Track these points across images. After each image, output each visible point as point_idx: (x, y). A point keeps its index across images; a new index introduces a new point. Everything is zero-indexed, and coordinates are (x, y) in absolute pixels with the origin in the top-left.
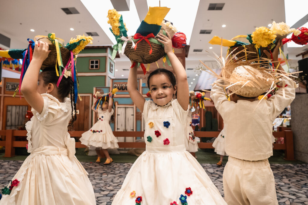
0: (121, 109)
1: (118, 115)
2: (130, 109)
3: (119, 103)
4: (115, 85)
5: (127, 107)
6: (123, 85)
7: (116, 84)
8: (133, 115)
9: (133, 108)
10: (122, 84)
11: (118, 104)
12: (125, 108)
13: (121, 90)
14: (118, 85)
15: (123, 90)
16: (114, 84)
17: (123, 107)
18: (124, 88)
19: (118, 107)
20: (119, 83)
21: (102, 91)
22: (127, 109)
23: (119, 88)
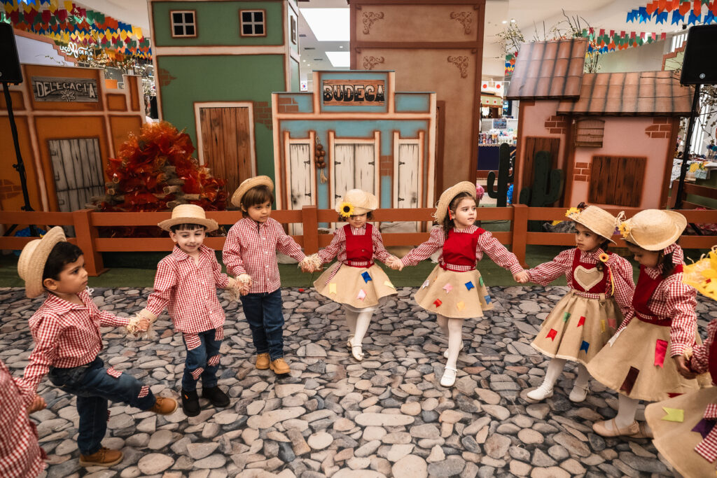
0: (344, 147)
1: (336, 163)
2: (366, 148)
3: (338, 135)
4: (325, 87)
5: (359, 145)
6: (346, 87)
7: (328, 84)
8: (373, 163)
9: (373, 145)
10: (344, 86)
11: (335, 137)
12: (354, 145)
13: (342, 101)
14: (333, 88)
15: (347, 99)
16: (324, 84)
17: (349, 145)
18: (349, 96)
19: (336, 145)
20: (337, 81)
21: (294, 103)
22: (357, 148)
23: (336, 96)
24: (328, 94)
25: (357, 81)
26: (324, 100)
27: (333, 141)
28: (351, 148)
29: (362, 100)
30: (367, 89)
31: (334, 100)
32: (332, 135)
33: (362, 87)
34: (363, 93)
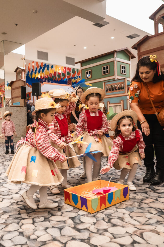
2: (119, 107)
3: (110, 103)
4: (106, 87)
5: (116, 106)
6: (112, 86)
9: (121, 106)
10: (111, 86)
11: (109, 104)
12: (115, 106)
13: (111, 91)
14: (108, 87)
15: (113, 90)
18: (113, 89)
19: (110, 106)
22: (116, 107)
23: (109, 90)
24: (107, 89)
25: (115, 84)
26: (106, 91)
27: (109, 105)
28: (114, 107)
29: (117, 90)
30: (118, 86)
31: (109, 91)
32: (108, 103)
33: (117, 85)
34: (117, 87)
